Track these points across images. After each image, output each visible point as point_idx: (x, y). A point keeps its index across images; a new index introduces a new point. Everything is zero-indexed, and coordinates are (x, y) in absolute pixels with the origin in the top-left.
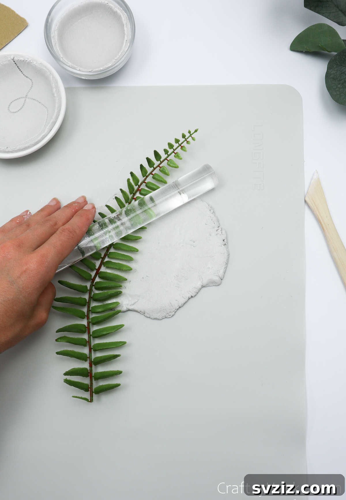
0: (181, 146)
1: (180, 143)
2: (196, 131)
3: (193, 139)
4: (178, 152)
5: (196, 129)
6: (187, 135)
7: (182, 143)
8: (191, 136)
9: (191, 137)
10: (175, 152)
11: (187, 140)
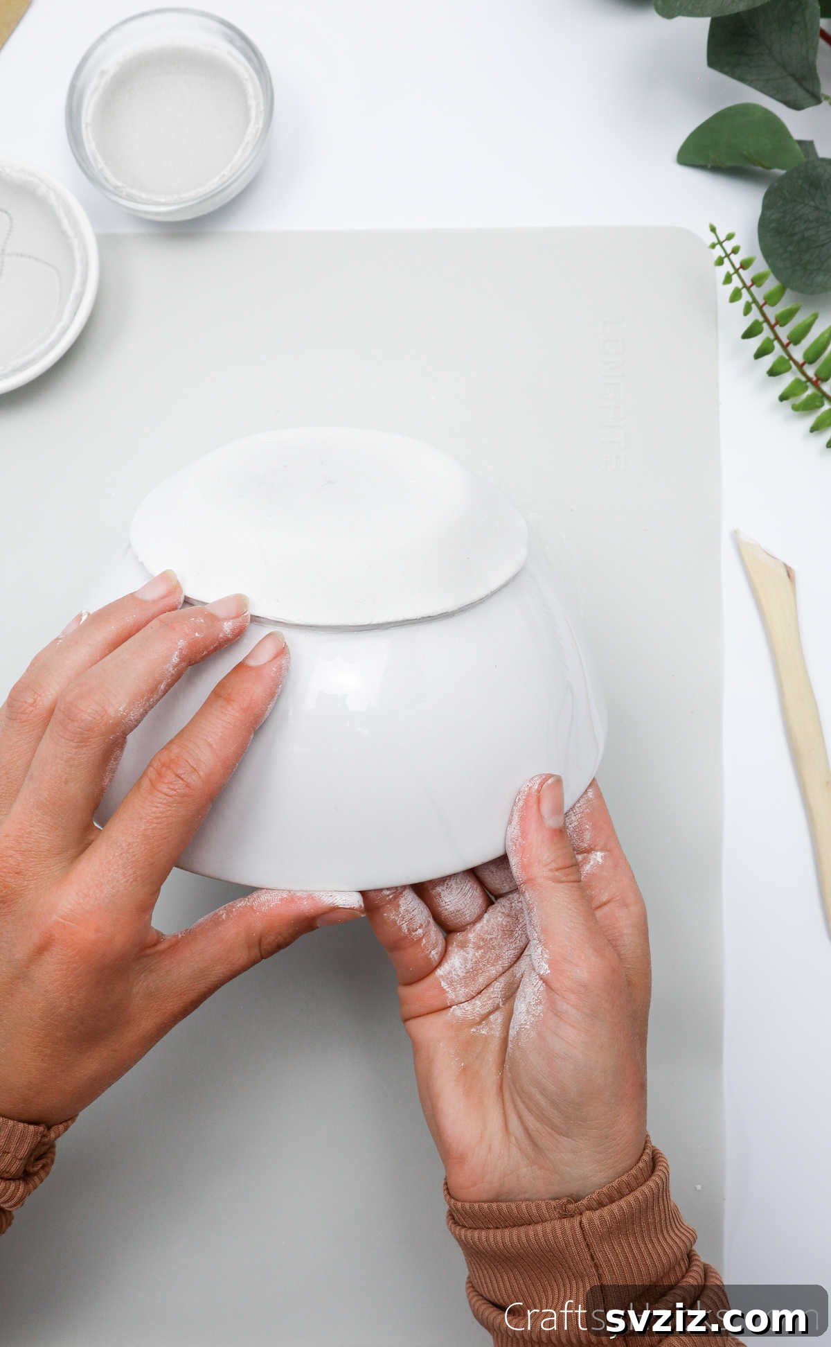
0: (738, 269)
1: (732, 271)
2: (713, 230)
3: (730, 237)
4: (751, 277)
5: (709, 229)
6: (718, 252)
7: (733, 265)
8: (720, 243)
9: (724, 241)
10: (749, 283)
11: (729, 251)
